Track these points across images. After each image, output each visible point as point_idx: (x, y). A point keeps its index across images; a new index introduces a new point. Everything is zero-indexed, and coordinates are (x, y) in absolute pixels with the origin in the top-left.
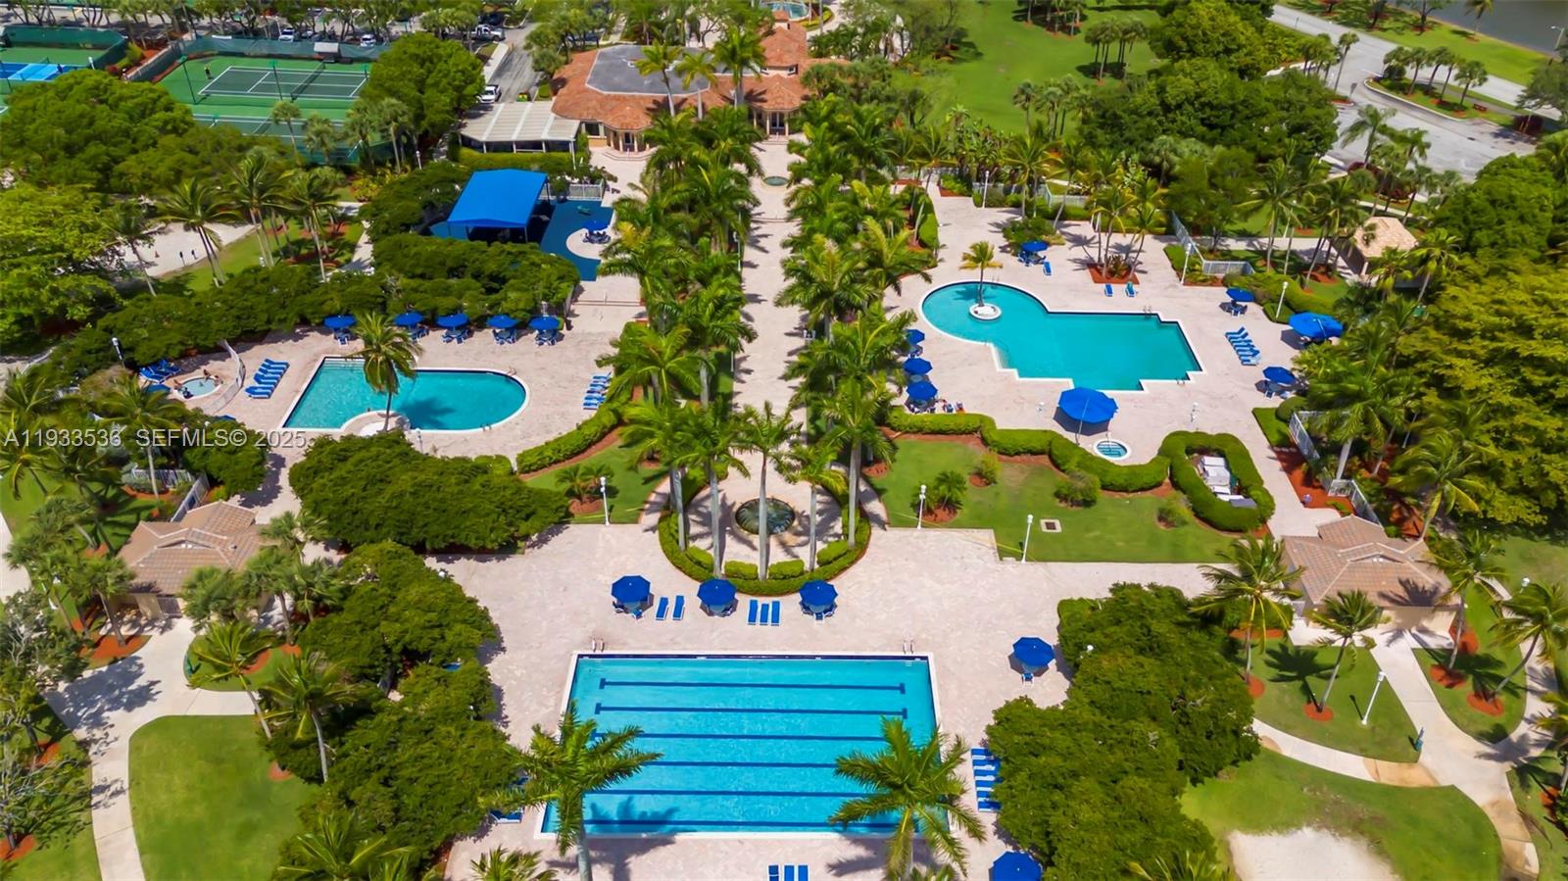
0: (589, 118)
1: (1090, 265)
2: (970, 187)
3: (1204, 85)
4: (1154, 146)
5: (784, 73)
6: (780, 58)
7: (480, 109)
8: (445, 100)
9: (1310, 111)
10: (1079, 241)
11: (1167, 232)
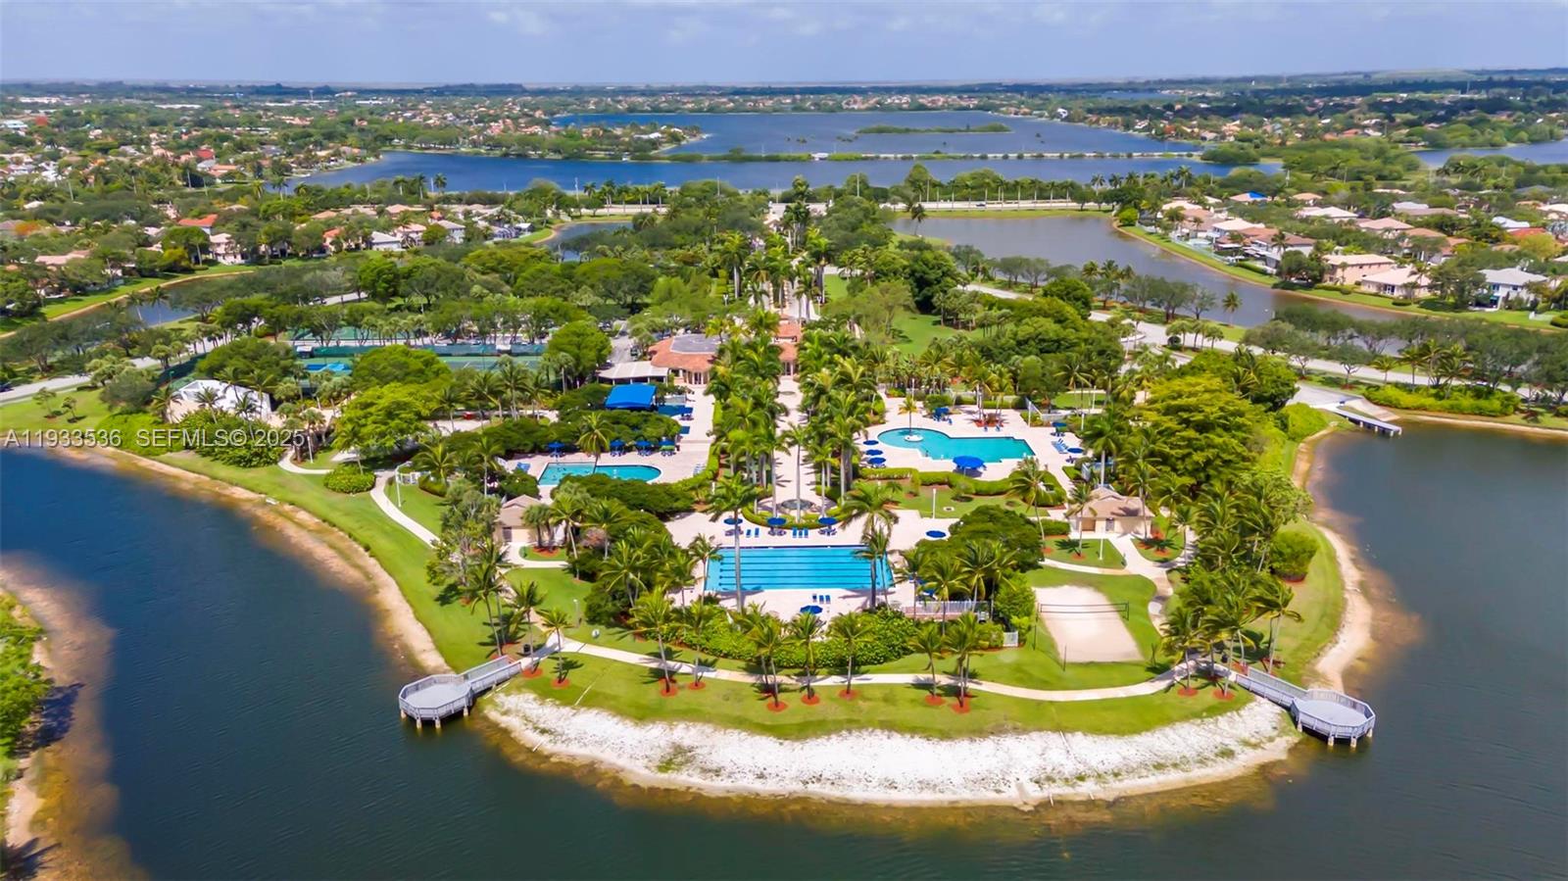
0: (673, 366)
1: (976, 421)
2: (904, 391)
3: (1040, 330)
4: (1011, 362)
5: (789, 341)
6: (786, 333)
7: (607, 366)
8: (592, 354)
9: (1104, 344)
10: (970, 413)
11: (1020, 406)
